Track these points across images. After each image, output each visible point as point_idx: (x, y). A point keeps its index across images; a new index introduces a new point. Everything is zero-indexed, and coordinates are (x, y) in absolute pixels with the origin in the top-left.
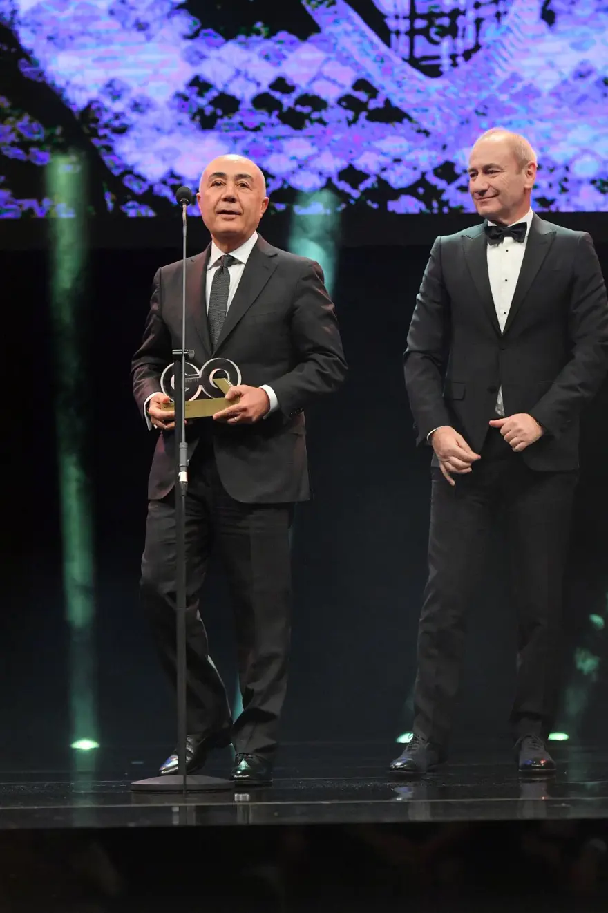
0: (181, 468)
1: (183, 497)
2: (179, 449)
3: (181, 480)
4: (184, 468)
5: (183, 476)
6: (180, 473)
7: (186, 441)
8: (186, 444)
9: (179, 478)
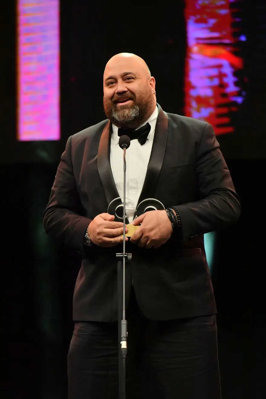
0: (123, 339)
1: (124, 359)
2: (121, 325)
3: (122, 347)
4: (125, 339)
5: (124, 344)
6: (121, 342)
7: (126, 319)
8: (126, 321)
9: (121, 345)
